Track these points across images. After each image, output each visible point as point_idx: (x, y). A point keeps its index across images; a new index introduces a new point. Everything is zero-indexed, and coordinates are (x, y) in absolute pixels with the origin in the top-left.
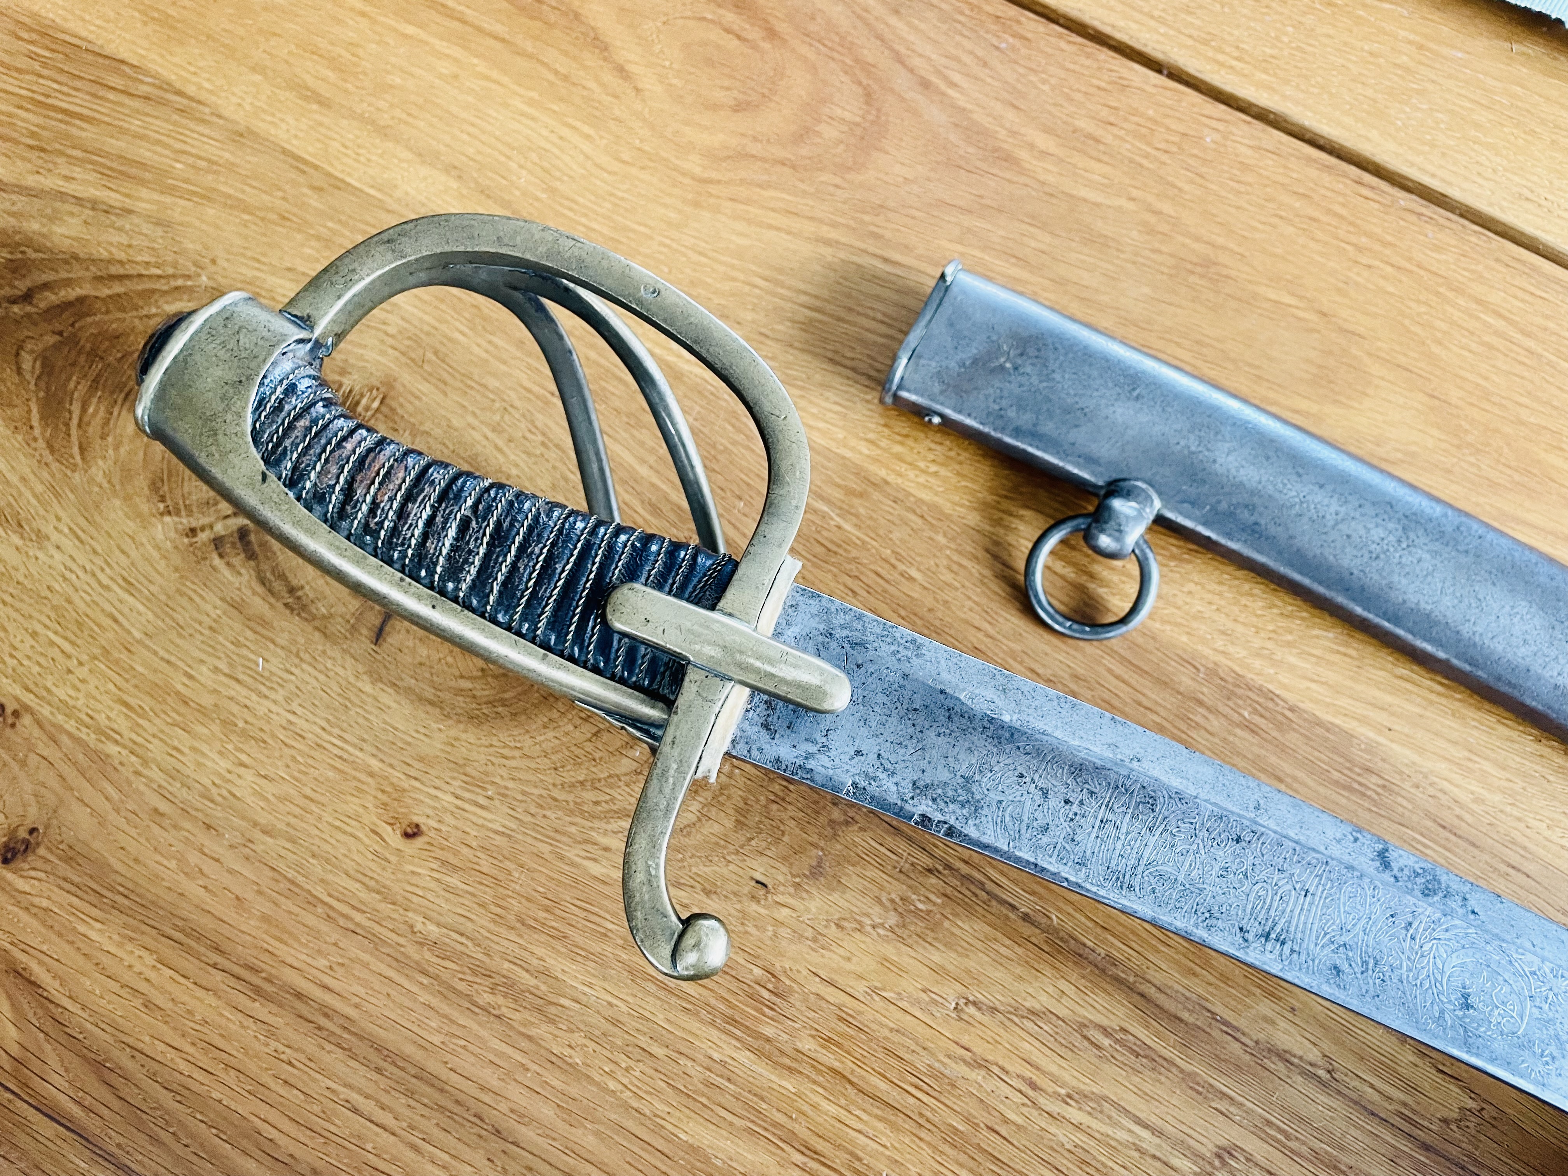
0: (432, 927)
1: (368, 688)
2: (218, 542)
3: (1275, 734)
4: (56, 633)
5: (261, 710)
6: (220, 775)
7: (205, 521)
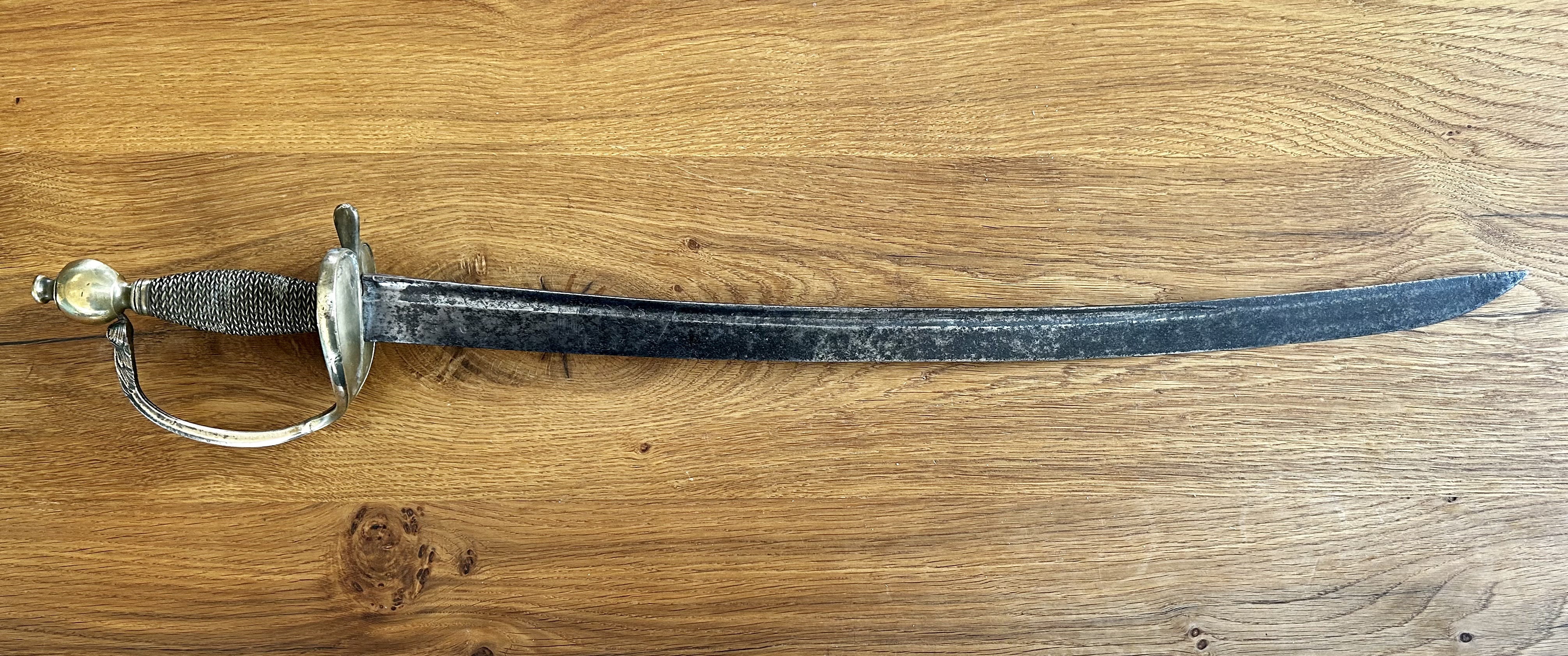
0: (681, 481)
1: (579, 399)
2: (456, 375)
3: (1001, 177)
4: (409, 462)
5: (536, 437)
6: (539, 477)
7: (442, 369)
